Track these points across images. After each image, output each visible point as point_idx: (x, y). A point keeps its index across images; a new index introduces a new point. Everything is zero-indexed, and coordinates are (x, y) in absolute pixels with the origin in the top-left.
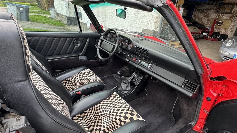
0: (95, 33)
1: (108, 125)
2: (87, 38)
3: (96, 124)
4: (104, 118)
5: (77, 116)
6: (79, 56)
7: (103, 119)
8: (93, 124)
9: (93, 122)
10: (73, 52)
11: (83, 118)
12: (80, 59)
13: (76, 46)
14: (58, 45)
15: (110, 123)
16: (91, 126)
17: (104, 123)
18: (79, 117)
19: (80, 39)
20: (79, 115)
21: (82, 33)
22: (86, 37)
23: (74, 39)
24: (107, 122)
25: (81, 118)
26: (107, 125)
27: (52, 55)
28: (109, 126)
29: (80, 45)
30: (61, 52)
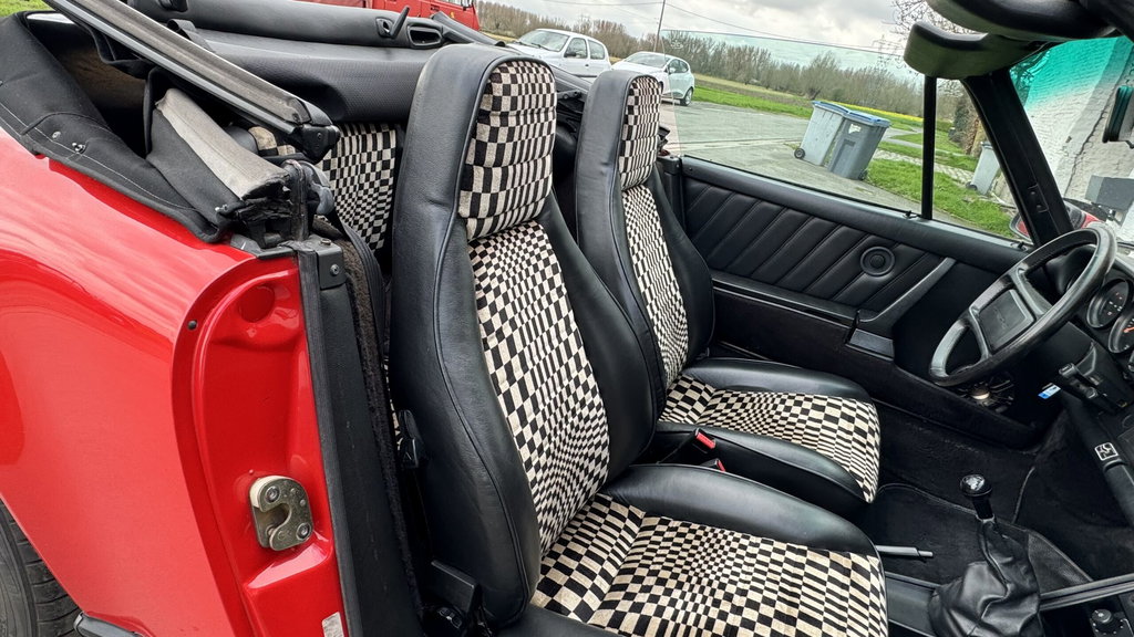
0: (1008, 244)
1: (679, 620)
2: (941, 257)
3: (650, 581)
4: (696, 590)
5: (632, 508)
6: (854, 326)
7: (686, 587)
8: (642, 572)
9: (652, 568)
10: (841, 296)
11: (642, 530)
12: (853, 341)
13: (864, 277)
14: (788, 245)
15: (691, 622)
16: (632, 571)
17: (673, 603)
18: (633, 517)
19: (901, 247)
20: (640, 514)
21: (932, 224)
22: (938, 247)
23: (871, 237)
24: (689, 608)
25: (635, 529)
26: (674, 618)
27: (748, 276)
28: (677, 626)
29: (889, 281)
30: (789, 278)
